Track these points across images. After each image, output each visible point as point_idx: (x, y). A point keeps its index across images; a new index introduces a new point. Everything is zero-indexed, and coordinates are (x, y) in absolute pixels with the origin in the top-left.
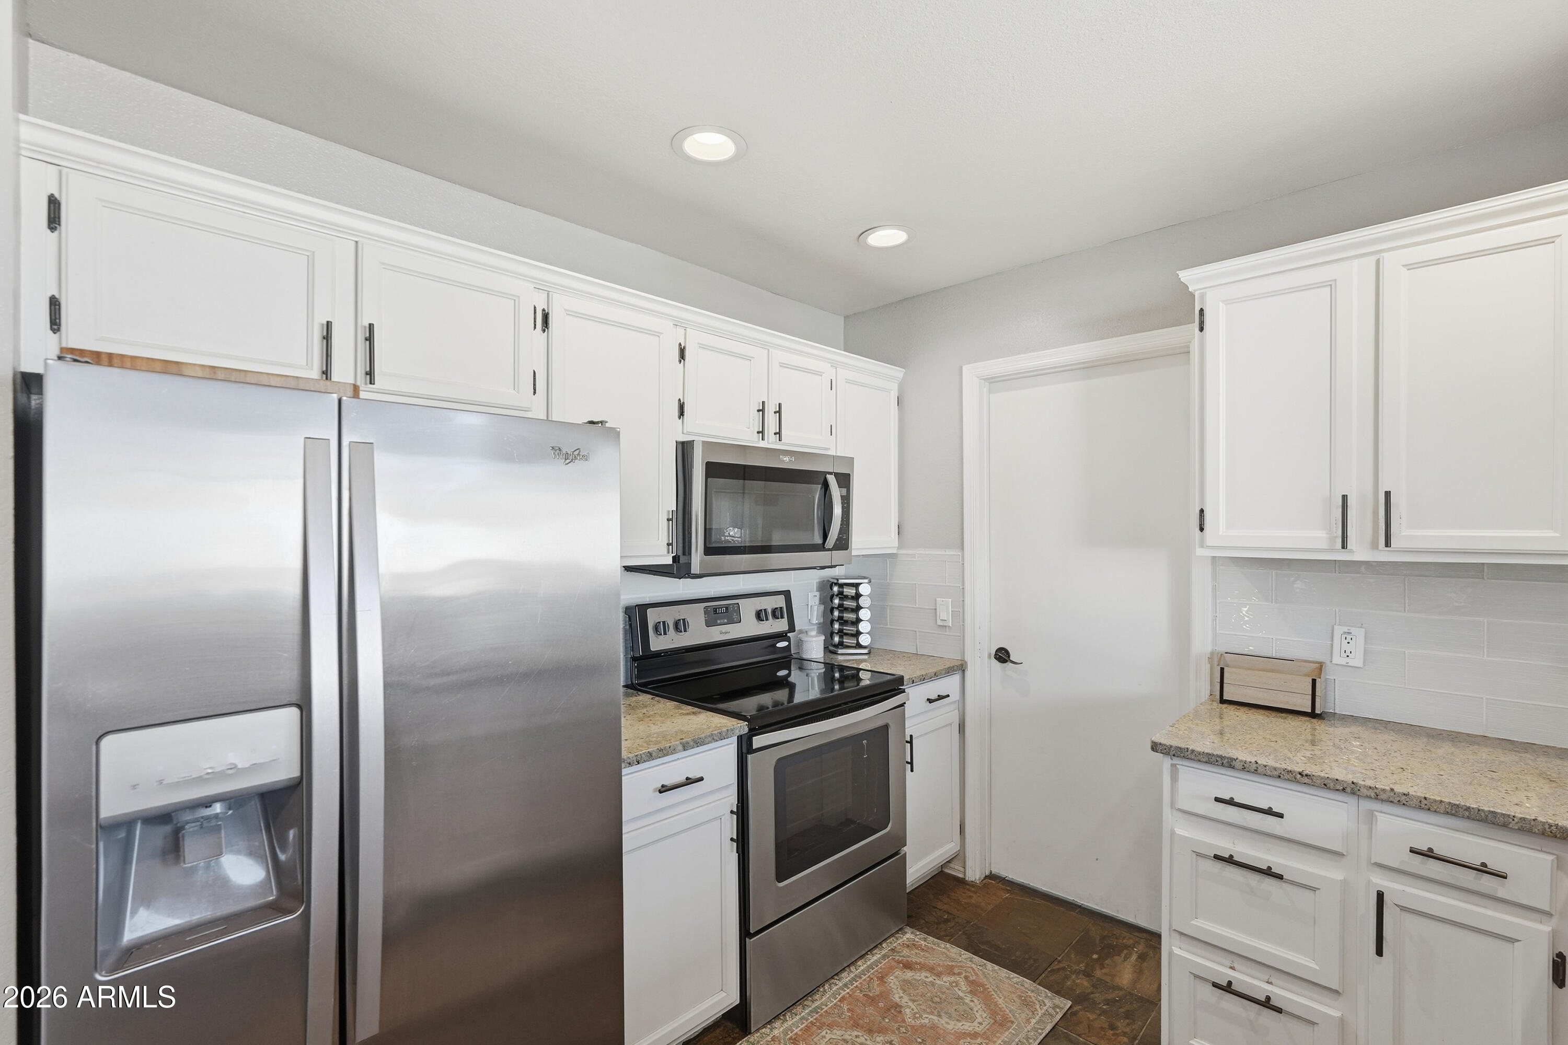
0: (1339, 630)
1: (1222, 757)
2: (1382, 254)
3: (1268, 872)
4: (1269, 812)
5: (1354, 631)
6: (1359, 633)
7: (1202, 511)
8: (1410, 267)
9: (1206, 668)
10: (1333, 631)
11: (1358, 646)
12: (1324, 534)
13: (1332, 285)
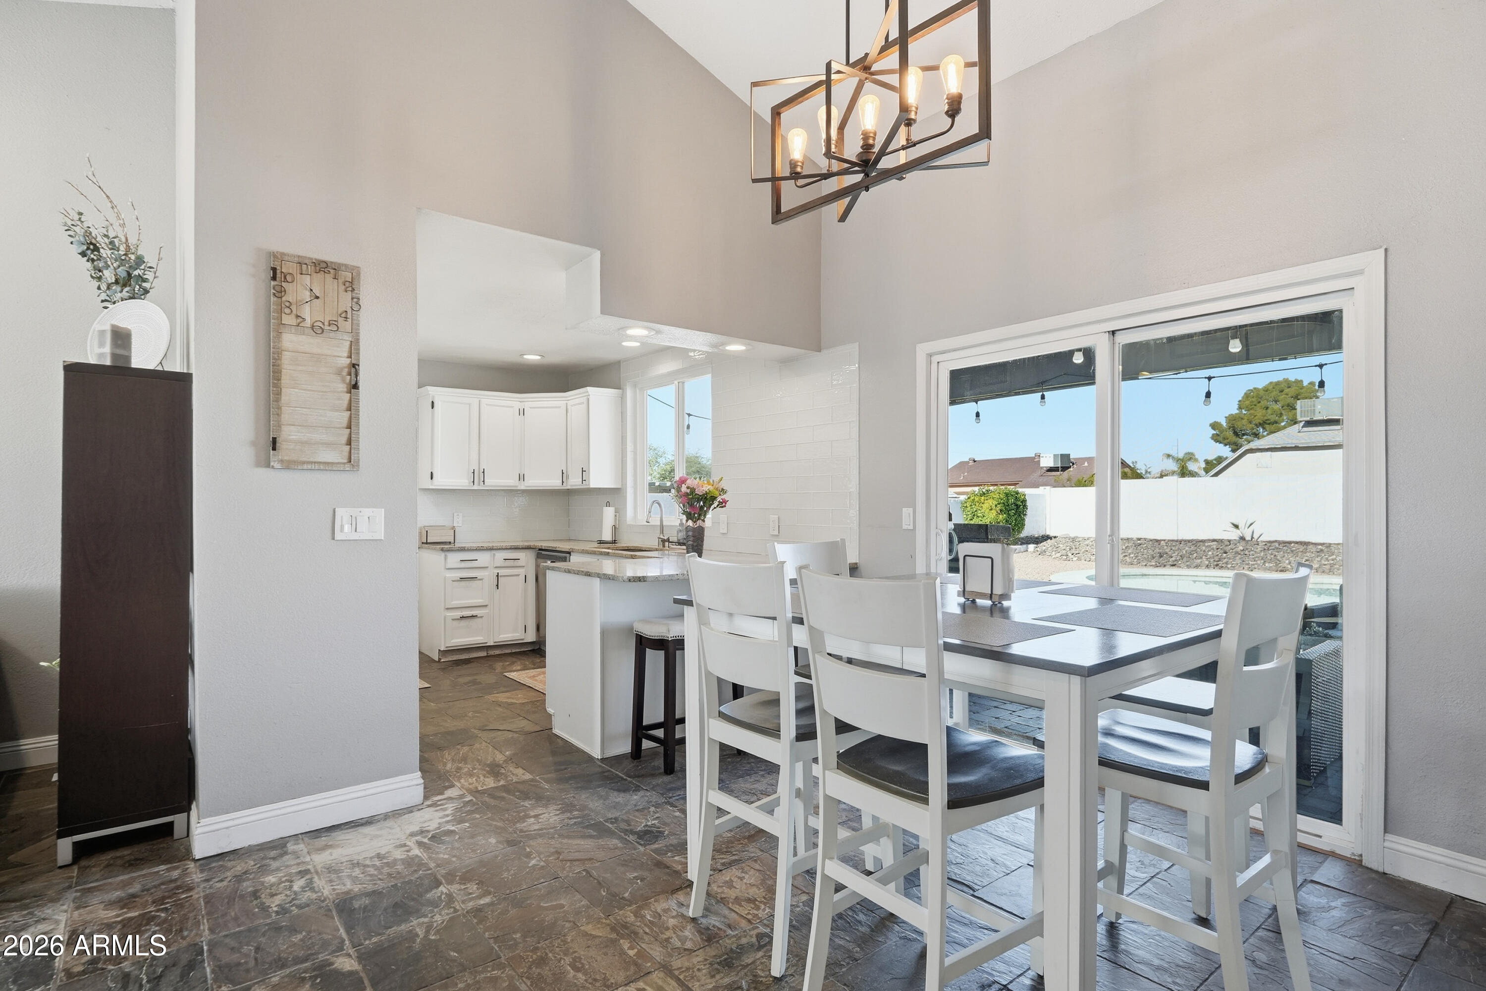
2: (481, 399)
4: (472, 561)
5: (460, 514)
7: (432, 472)
8: (488, 406)
10: (454, 514)
11: (461, 520)
12: (467, 481)
13: (470, 405)
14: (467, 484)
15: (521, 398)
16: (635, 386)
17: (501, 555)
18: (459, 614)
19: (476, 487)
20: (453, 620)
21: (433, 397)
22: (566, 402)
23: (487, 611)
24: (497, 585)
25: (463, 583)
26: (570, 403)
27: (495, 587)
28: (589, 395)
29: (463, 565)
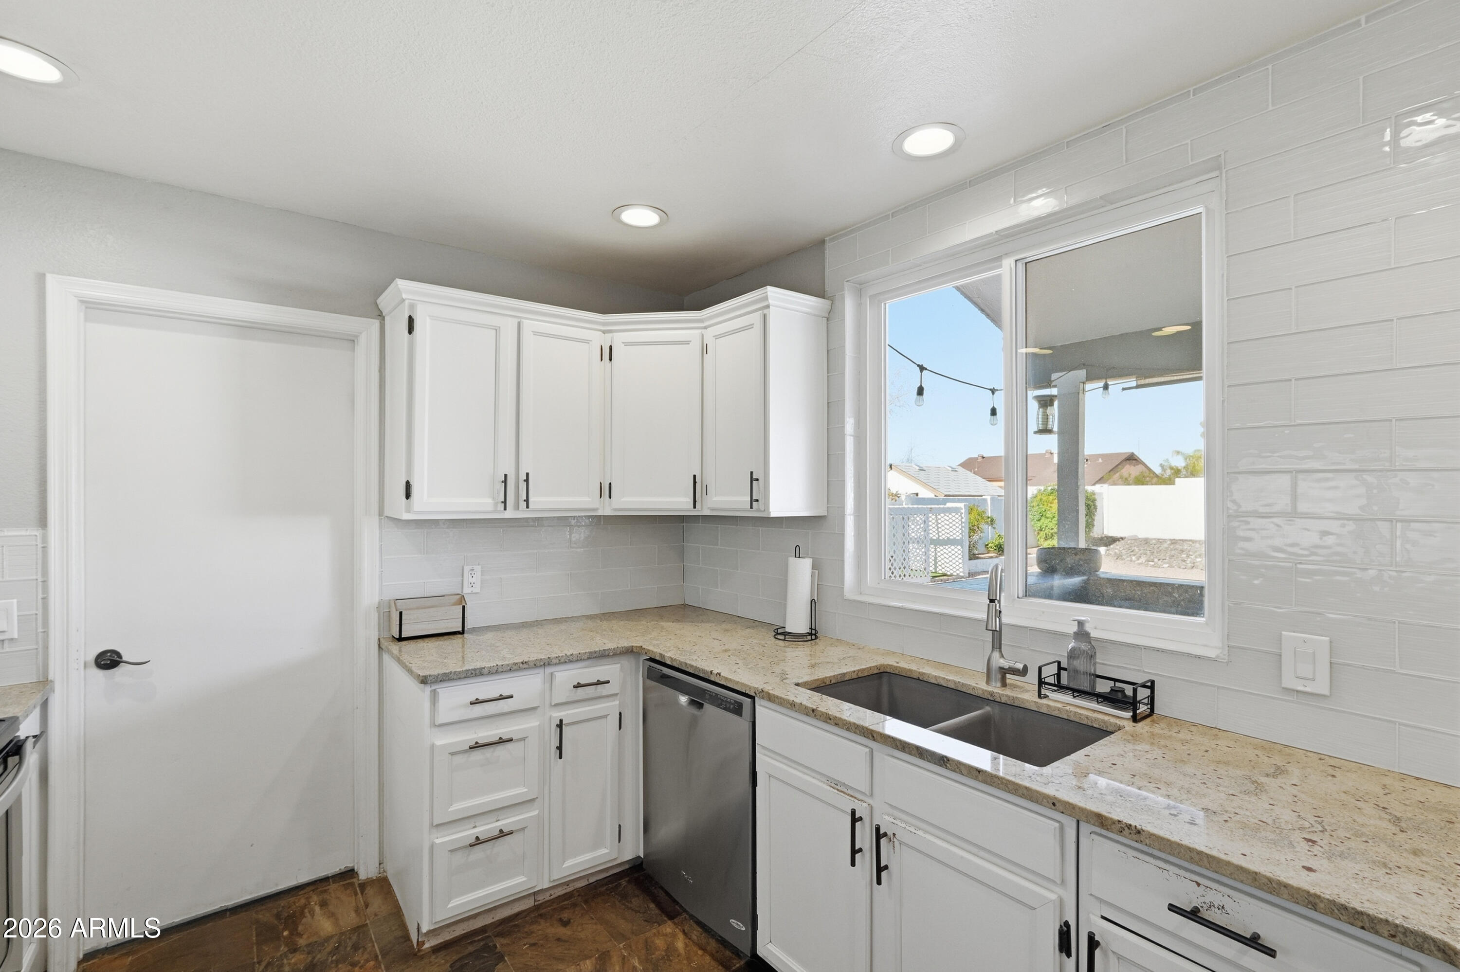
0: (467, 569)
1: (475, 670)
2: (522, 320)
3: (501, 741)
4: (502, 698)
5: (475, 568)
6: (478, 569)
7: (408, 483)
8: (536, 333)
9: (374, 617)
10: (463, 570)
11: (477, 579)
12: (490, 501)
13: (497, 330)
14: (491, 508)
15: (604, 324)
16: (860, 290)
17: (566, 676)
18: (468, 833)
19: (509, 514)
20: (451, 851)
21: (412, 307)
22: (699, 331)
23: (536, 813)
24: (560, 748)
25: (478, 755)
26: (709, 334)
27: (554, 752)
28: (768, 307)
29: (479, 710)
